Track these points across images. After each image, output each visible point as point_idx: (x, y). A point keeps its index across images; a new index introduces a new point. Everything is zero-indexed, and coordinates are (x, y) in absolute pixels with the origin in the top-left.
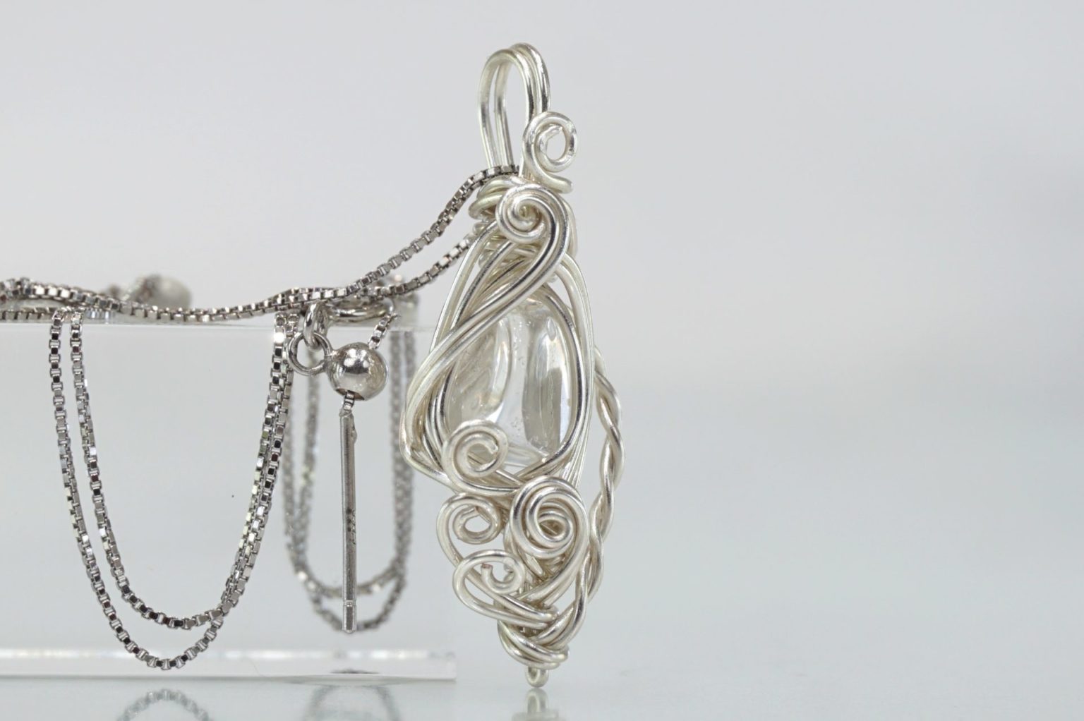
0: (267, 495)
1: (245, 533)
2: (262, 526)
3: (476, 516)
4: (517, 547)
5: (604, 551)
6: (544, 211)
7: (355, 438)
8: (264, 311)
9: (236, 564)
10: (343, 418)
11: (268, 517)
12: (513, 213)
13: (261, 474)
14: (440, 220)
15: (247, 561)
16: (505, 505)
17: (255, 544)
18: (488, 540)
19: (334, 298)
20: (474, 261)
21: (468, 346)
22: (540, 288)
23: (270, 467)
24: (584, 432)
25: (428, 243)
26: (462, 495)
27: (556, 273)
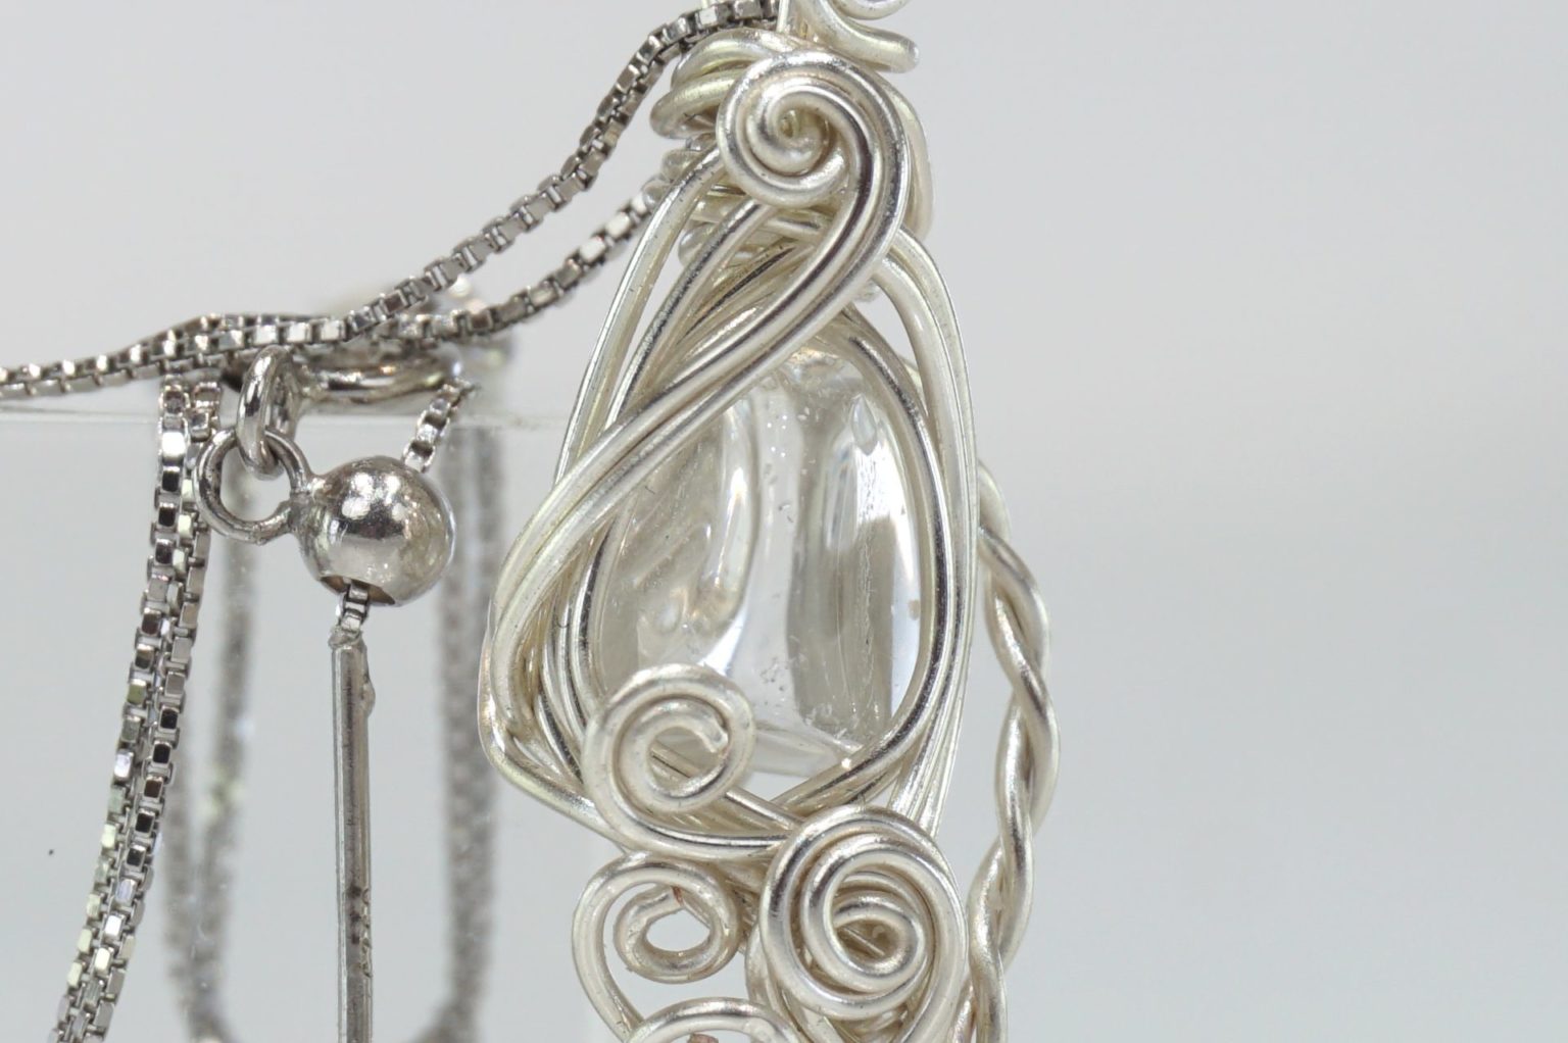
0: (142, 849)
1: (85, 948)
2: (128, 930)
3: (674, 912)
4: (780, 989)
5: (1007, 992)
6: (841, 123)
7: (371, 703)
8: (130, 376)
9: (61, 1026)
10: (338, 651)
11: (143, 905)
12: (762, 128)
13: (127, 795)
14: (585, 148)
15: (91, 1021)
16: (751, 882)
17: (110, 977)
18: (708, 971)
19: (311, 343)
20: (665, 251)
21: (651, 471)
22: (835, 320)
23: (150, 778)
24: (952, 688)
25: (557, 206)
26: (638, 858)
27: (875, 280)
